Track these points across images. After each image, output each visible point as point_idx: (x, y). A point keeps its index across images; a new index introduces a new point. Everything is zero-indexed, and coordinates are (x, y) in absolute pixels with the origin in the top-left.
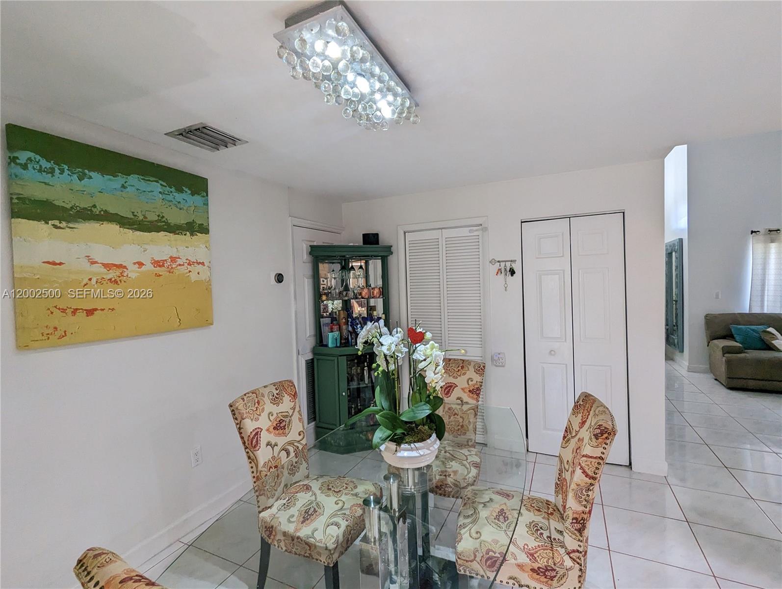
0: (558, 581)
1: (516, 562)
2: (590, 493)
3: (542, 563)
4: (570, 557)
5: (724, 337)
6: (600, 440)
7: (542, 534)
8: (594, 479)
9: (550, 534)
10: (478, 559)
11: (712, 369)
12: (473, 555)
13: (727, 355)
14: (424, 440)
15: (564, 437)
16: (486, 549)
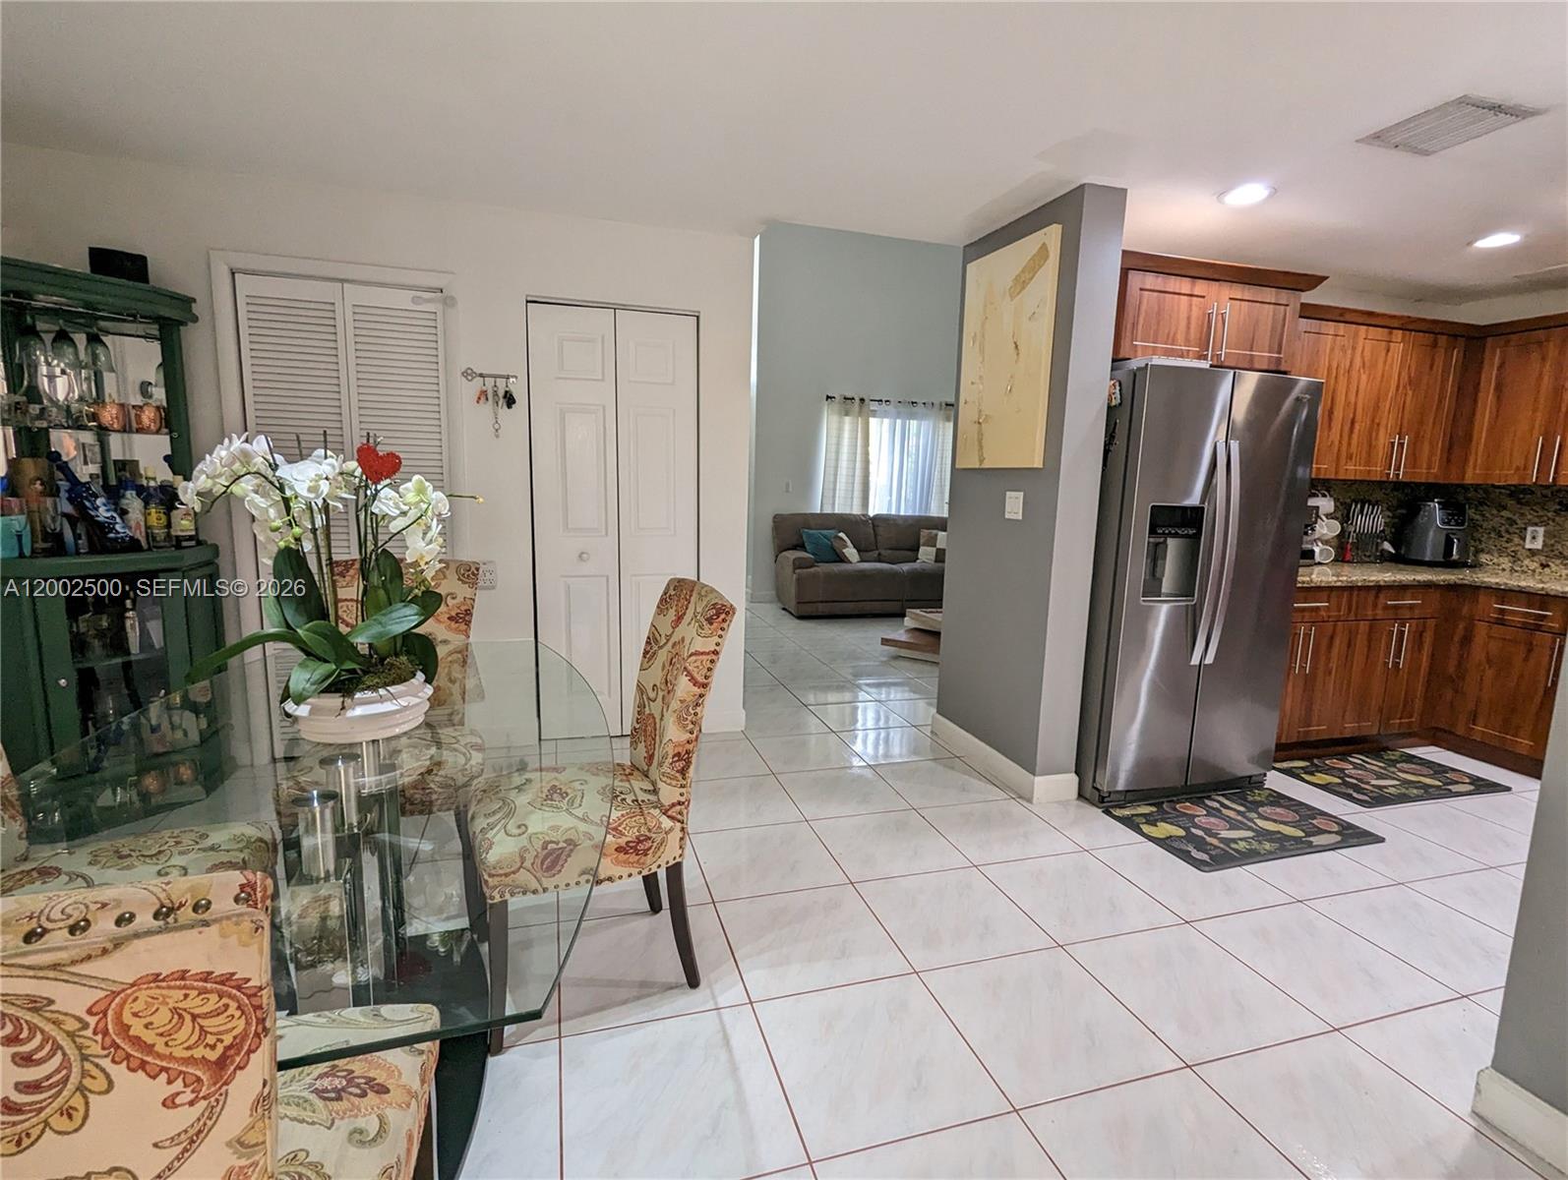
0: (655, 853)
1: (592, 843)
2: (699, 709)
3: (631, 835)
4: (668, 817)
5: (795, 548)
6: (715, 625)
7: (624, 799)
8: (704, 686)
9: (635, 796)
10: (527, 864)
11: (780, 596)
12: (518, 859)
13: (798, 571)
14: (405, 680)
15: (646, 653)
16: (541, 843)
